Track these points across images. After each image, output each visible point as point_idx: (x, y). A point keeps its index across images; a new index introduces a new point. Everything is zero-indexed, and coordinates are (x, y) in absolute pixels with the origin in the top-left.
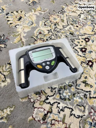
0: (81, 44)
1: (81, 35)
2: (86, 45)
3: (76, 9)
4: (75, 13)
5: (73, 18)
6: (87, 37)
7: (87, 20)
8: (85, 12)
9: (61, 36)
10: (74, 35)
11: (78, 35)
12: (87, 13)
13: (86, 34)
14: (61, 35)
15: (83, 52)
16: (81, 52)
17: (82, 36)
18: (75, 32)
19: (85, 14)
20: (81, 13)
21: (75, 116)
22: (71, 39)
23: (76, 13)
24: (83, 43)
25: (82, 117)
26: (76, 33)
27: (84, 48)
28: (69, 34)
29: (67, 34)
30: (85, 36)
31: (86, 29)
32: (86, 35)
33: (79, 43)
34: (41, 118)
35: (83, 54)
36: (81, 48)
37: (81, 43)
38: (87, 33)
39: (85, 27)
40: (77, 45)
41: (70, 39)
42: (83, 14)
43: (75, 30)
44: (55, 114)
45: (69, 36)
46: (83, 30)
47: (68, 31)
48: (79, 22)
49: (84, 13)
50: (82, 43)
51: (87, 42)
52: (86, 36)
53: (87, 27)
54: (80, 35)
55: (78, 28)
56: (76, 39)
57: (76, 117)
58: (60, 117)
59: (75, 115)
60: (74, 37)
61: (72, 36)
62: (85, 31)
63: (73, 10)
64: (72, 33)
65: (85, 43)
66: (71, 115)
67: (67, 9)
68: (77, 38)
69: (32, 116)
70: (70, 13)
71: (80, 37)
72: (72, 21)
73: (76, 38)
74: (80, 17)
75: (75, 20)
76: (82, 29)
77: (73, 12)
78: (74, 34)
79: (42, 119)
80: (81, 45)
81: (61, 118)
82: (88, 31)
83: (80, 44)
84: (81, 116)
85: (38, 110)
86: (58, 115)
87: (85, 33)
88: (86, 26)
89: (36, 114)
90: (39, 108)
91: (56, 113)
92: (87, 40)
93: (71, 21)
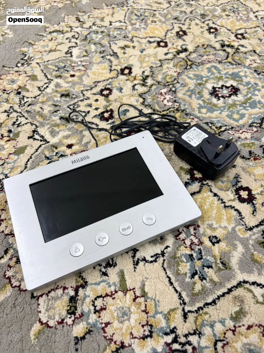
0: (97, 107)
1: (89, 88)
2: (108, 104)
3: (57, 44)
4: (58, 52)
5: (55, 63)
6: (103, 88)
7: (90, 56)
8: (78, 41)
9: (43, 110)
10: (74, 95)
11: (82, 91)
12: (83, 42)
13: (99, 82)
14: (42, 108)
15: (107, 120)
16: (101, 122)
17: (91, 89)
18: (72, 89)
19: (80, 45)
20: (70, 47)
21: (147, 261)
22: (68, 107)
23: (58, 50)
24: (99, 102)
25: (163, 254)
26: (76, 90)
27: (107, 111)
28: (59, 99)
29: (54, 101)
30: (97, 87)
31: (94, 73)
32: (99, 84)
33: (91, 107)
34: (64, 313)
35: (109, 124)
36: (99, 115)
37: (95, 105)
38: (99, 80)
39: (91, 69)
40: (89, 112)
41: (65, 106)
42: (75, 47)
43: (70, 84)
44: (96, 284)
45: (62, 101)
46: (89, 76)
47: (55, 94)
48: (74, 66)
49: (76, 44)
50: (96, 103)
51: (107, 96)
52: (101, 86)
53: (95, 68)
54: (87, 90)
55: (75, 78)
56: (79, 102)
57: (151, 262)
58: (111, 283)
59: (147, 259)
60: (75, 98)
61: (68, 99)
62: (93, 77)
63: (50, 47)
64: (65, 93)
65: (105, 100)
66: (136, 263)
67: (35, 51)
68: (81, 99)
69: (38, 322)
70: (44, 57)
71: (88, 94)
72: (56, 71)
73: (79, 99)
74: (72, 56)
75: (63, 65)
76: (85, 76)
77: (51, 51)
78: (71, 94)
79: (68, 313)
80: (97, 109)
81: (114, 284)
82: (100, 75)
83: (94, 107)
84: (160, 252)
85: (49, 297)
86: (104, 281)
87: (96, 82)
88: (93, 66)
89: (47, 310)
90: (49, 292)
91: (99, 280)
92: (105, 92)
93: (54, 70)
